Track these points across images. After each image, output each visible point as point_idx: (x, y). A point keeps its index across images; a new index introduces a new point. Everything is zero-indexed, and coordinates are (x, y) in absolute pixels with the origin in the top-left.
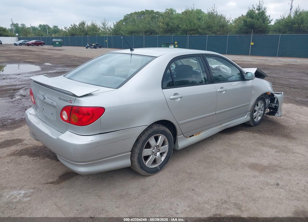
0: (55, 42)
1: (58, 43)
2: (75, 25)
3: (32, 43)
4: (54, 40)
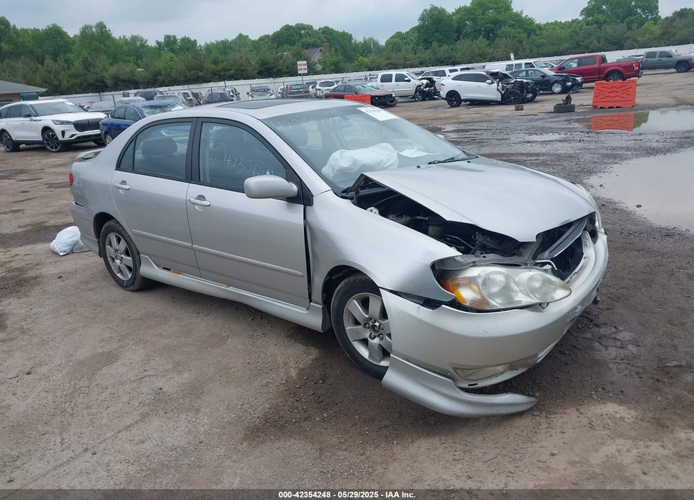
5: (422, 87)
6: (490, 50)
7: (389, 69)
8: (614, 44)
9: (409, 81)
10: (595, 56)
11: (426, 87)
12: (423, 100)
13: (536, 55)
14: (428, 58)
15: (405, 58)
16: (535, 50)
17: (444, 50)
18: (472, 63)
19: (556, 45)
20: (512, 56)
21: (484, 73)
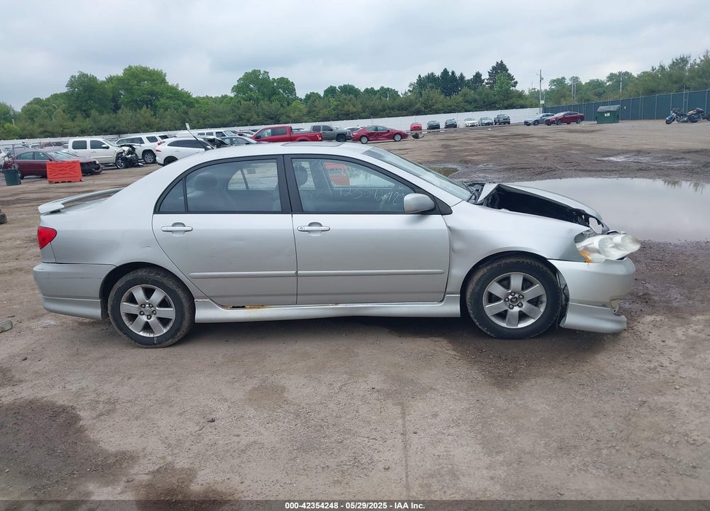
0: (603, 113)
1: (609, 114)
2: (662, 68)
3: (556, 118)
4: (601, 108)
5: (123, 154)
6: (157, 120)
7: (45, 137)
8: (272, 119)
9: (108, 148)
10: (285, 127)
11: (128, 154)
12: (126, 167)
13: (203, 126)
14: (90, 126)
15: (61, 126)
16: (201, 121)
17: (105, 119)
18: (138, 132)
19: (221, 117)
20: (188, 126)
21: (202, 140)
